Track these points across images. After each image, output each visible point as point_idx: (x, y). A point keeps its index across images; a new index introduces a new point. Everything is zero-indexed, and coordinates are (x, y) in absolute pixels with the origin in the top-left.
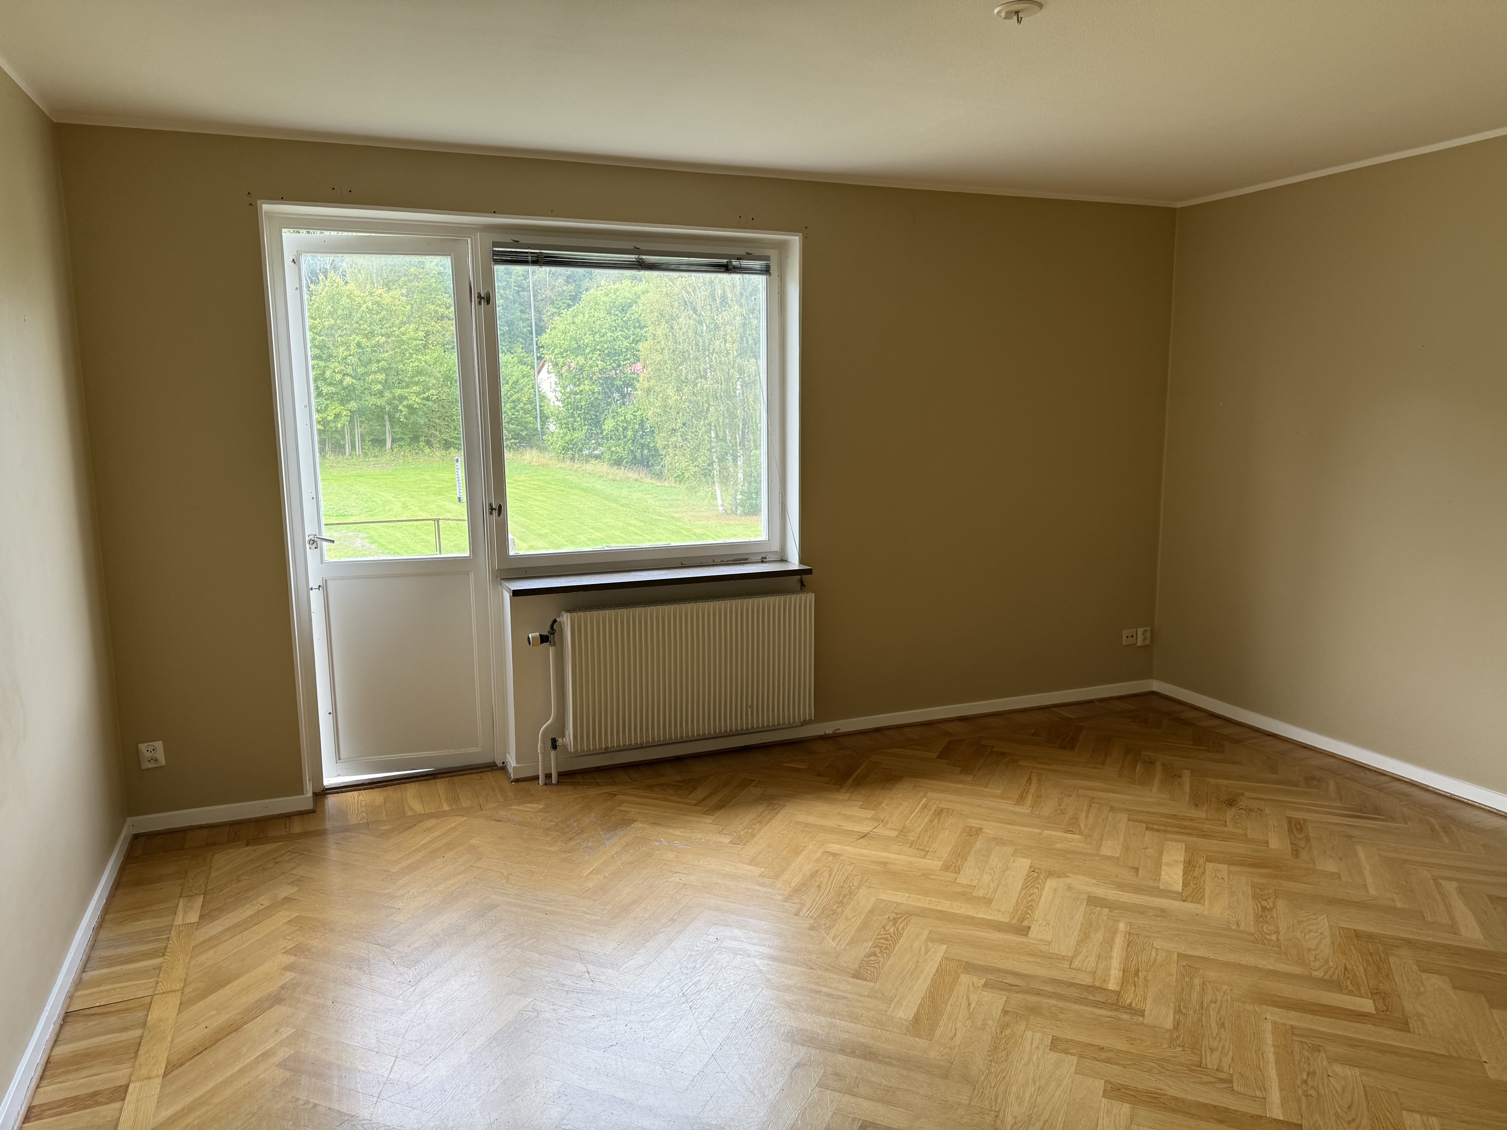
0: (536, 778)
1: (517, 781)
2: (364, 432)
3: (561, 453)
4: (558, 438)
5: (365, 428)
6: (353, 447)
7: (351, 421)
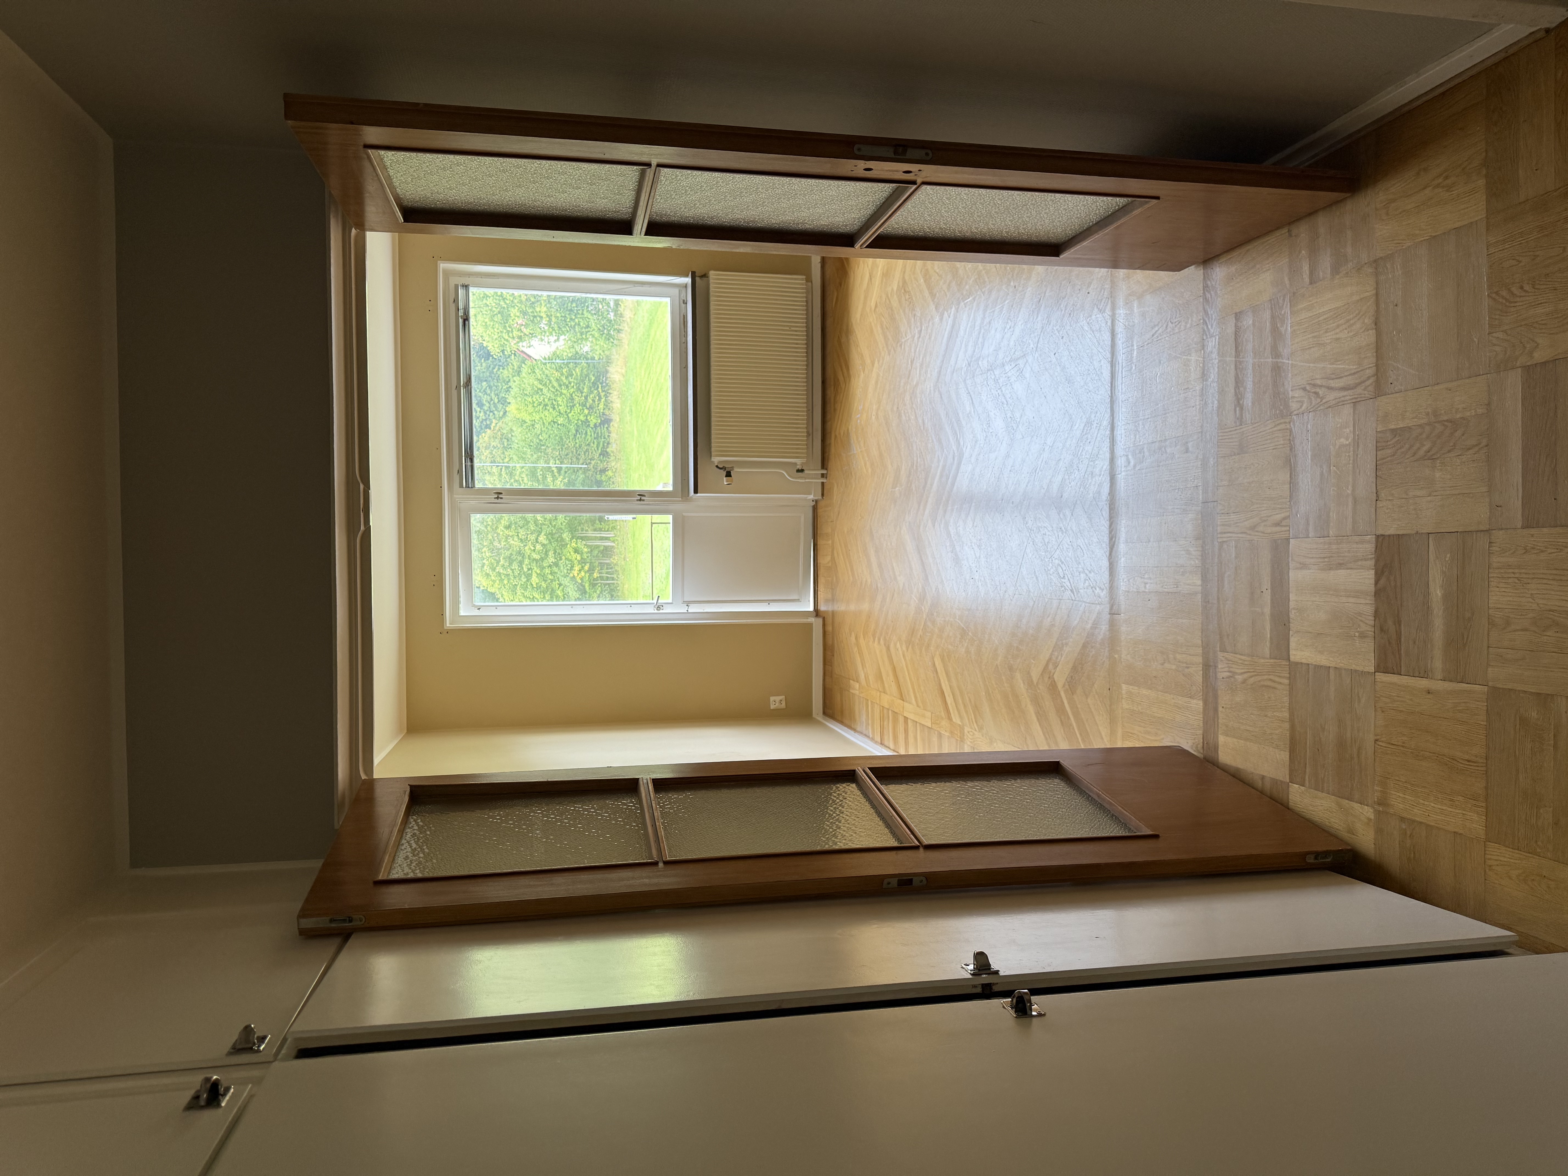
0: (823, 483)
1: (823, 495)
2: (591, 527)
3: (613, 343)
4: (597, 344)
5: (589, 527)
6: (607, 539)
7: (582, 538)
